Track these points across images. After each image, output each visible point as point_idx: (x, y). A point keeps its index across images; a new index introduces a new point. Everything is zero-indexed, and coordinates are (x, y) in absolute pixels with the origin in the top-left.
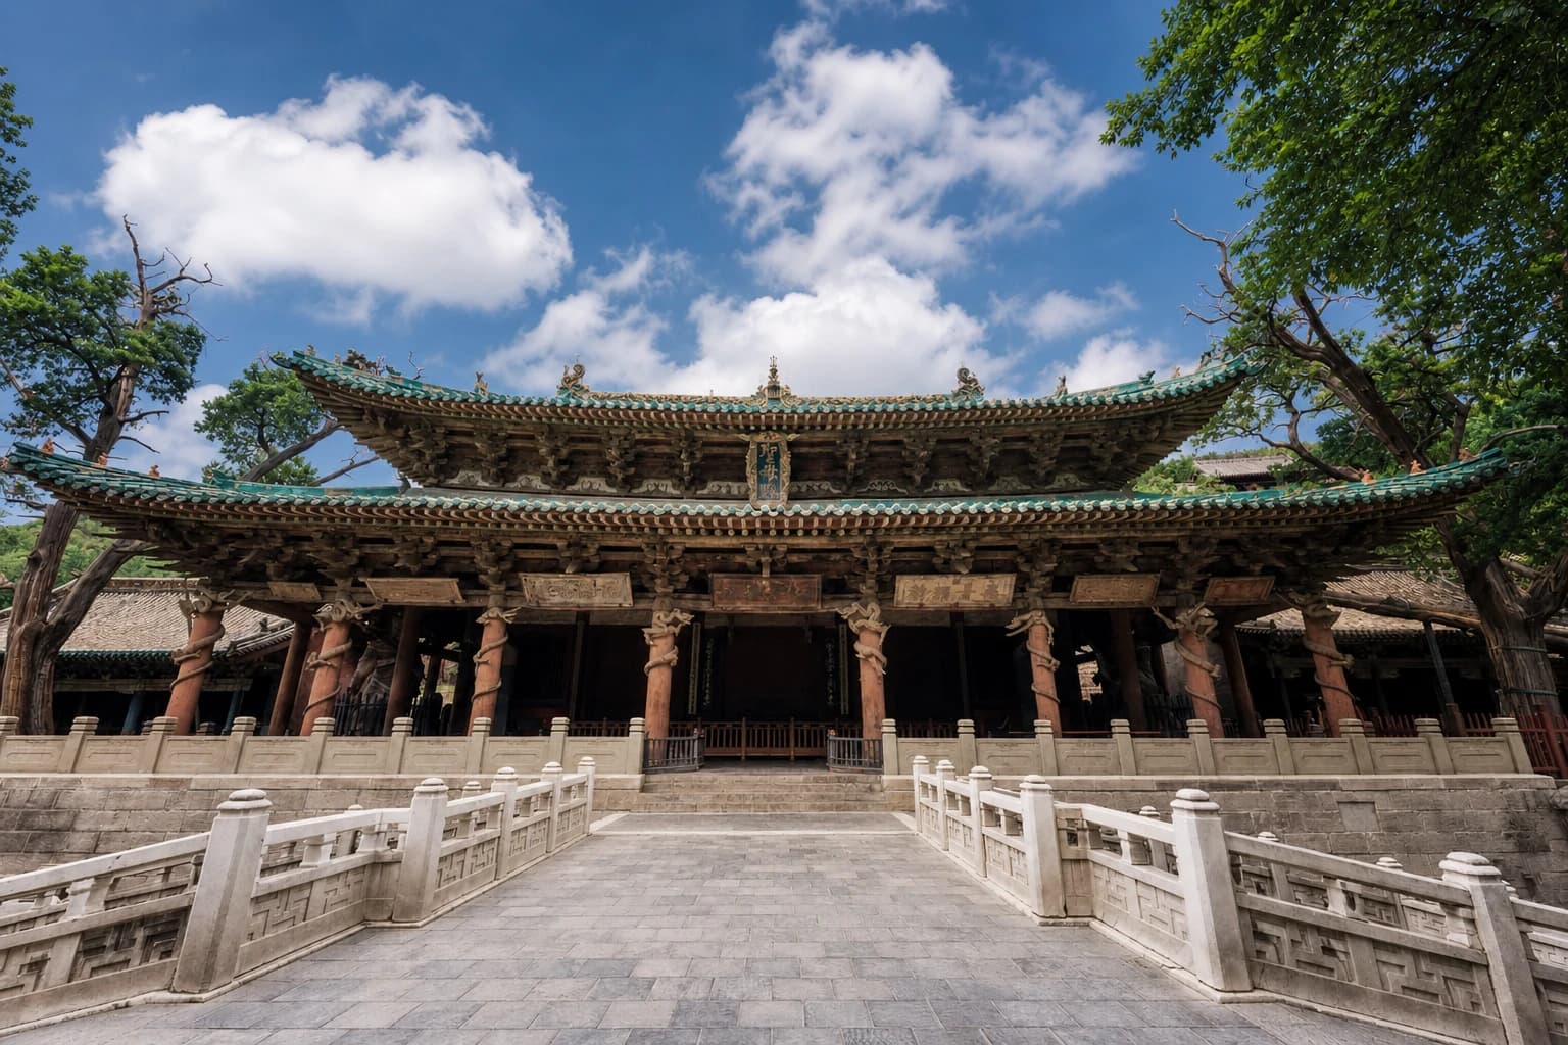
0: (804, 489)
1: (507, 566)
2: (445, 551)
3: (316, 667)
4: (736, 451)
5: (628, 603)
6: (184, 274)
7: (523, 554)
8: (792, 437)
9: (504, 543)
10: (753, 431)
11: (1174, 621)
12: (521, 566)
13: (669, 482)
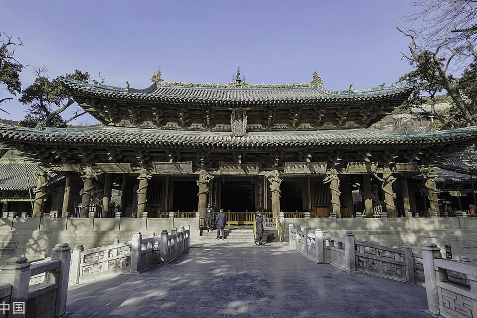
0: (252, 128)
1: (147, 159)
2: (125, 154)
3: (83, 194)
4: (227, 114)
5: (191, 172)
6: (11, 42)
7: (153, 154)
8: (248, 109)
9: (146, 151)
10: (234, 107)
11: (382, 178)
12: (152, 159)
13: (201, 125)
